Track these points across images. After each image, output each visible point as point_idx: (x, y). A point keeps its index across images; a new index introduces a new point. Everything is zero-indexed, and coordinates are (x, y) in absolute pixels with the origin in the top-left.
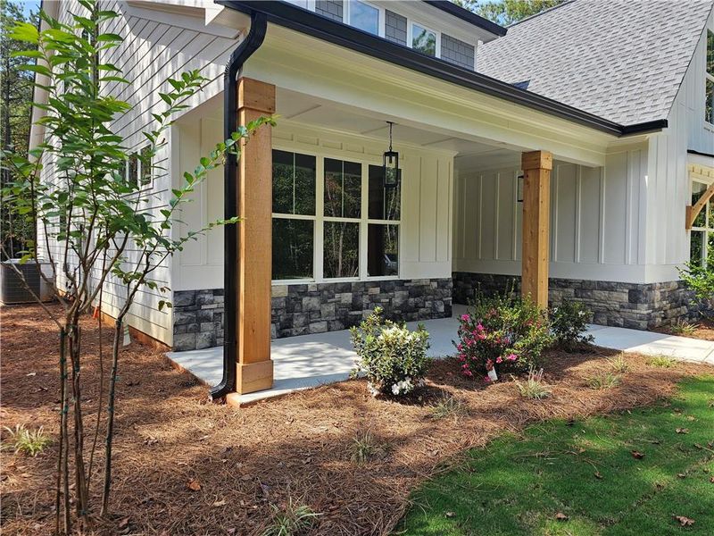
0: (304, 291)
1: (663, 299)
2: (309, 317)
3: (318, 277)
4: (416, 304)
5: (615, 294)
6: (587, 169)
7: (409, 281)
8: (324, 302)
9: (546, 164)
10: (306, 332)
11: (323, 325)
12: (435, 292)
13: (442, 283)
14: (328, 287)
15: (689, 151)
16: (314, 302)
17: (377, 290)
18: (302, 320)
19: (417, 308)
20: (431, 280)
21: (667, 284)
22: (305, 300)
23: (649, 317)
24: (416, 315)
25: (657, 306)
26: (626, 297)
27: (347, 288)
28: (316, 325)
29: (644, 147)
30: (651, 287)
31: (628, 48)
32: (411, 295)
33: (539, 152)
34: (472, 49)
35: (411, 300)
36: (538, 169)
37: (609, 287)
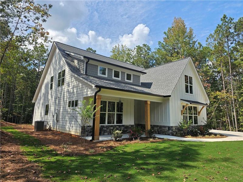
0: (103, 127)
1: (176, 129)
2: (104, 132)
3: (106, 124)
4: (126, 130)
5: (166, 128)
6: (160, 103)
7: (125, 125)
8: (107, 129)
9: (149, 103)
10: (104, 135)
11: (107, 134)
12: (130, 128)
13: (132, 126)
14: (108, 126)
15: (181, 99)
16: (105, 129)
17: (118, 127)
18: (103, 132)
19: (126, 131)
20: (130, 125)
21: (177, 126)
22: (104, 128)
23: (172, 133)
24: (126, 132)
25: (174, 131)
26: (167, 129)
27: (112, 126)
28: (106, 133)
29: (169, 99)
30: (172, 127)
31: (169, 79)
32: (125, 128)
33: (147, 101)
34: (140, 76)
35: (125, 129)
36: (147, 104)
37: (165, 127)
